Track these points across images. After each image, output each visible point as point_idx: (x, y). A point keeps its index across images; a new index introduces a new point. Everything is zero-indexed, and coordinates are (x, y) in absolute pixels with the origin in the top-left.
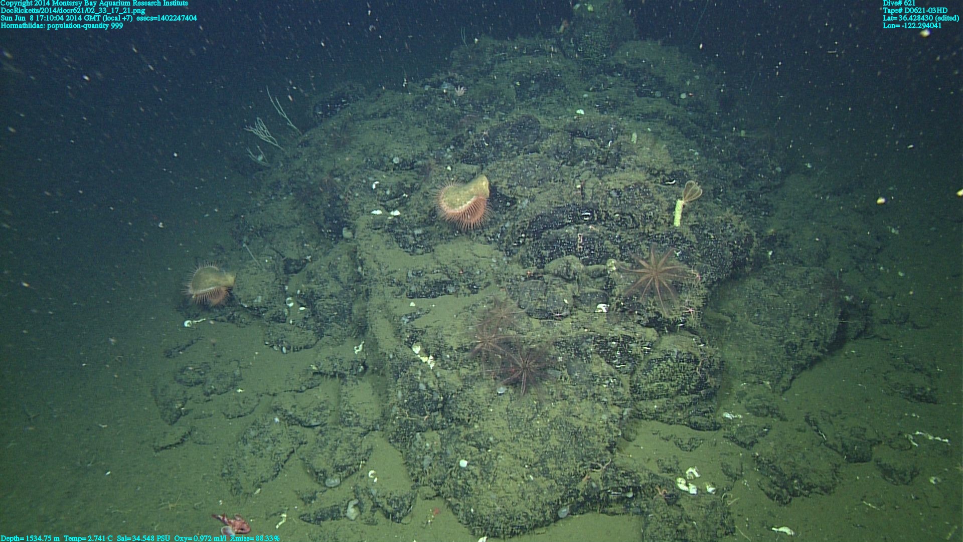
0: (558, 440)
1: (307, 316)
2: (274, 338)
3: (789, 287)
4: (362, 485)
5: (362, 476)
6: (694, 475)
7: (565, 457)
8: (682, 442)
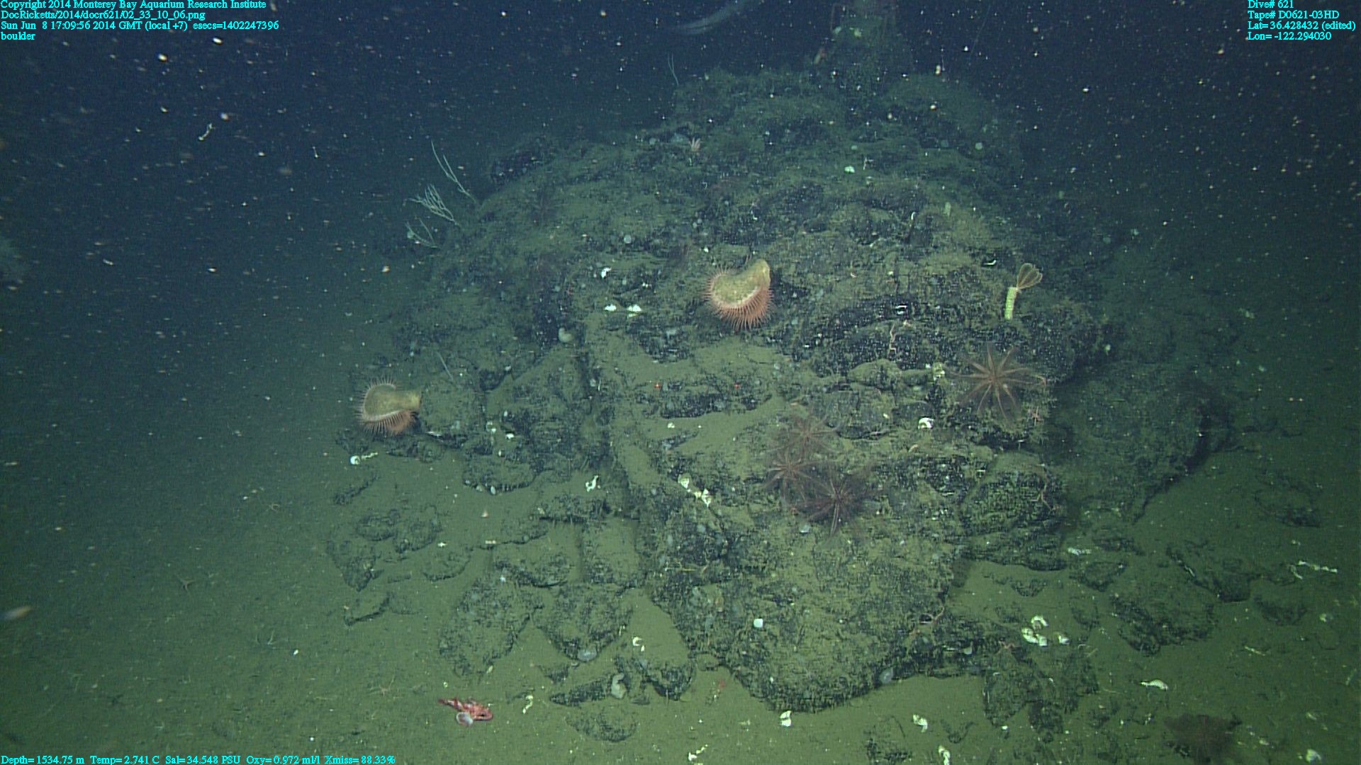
0: (880, 588)
1: (520, 445)
2: (478, 475)
3: (1136, 391)
4: (625, 655)
5: (624, 645)
6: (1042, 625)
7: (889, 607)
8: (1021, 585)
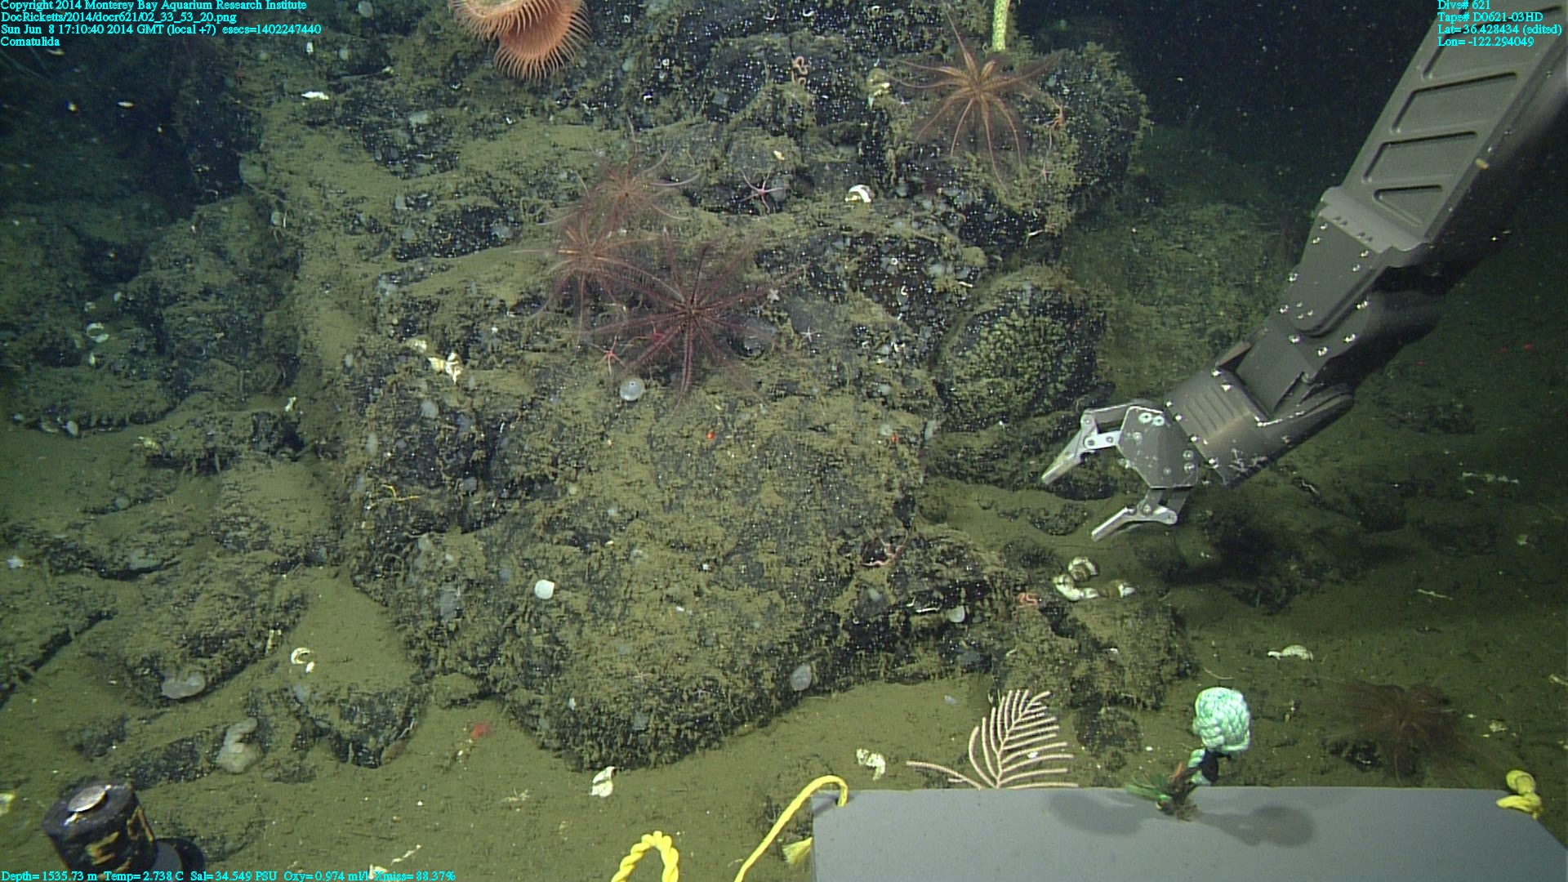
0: (779, 493)
2: (41, 403)
4: (269, 684)
5: (273, 667)
6: (1087, 570)
8: (1047, 514)
